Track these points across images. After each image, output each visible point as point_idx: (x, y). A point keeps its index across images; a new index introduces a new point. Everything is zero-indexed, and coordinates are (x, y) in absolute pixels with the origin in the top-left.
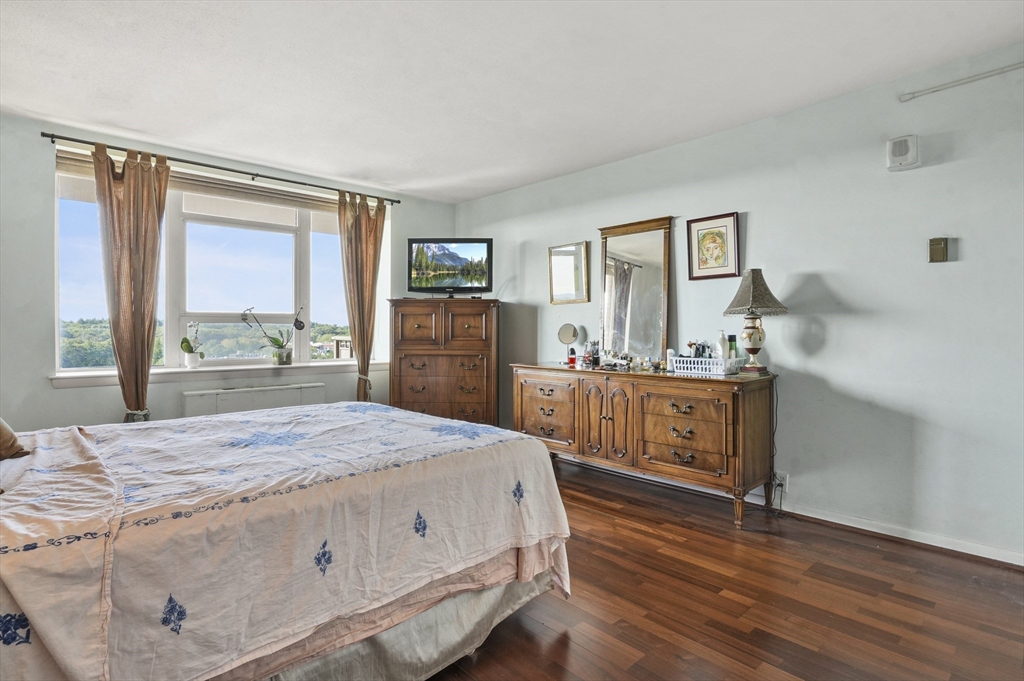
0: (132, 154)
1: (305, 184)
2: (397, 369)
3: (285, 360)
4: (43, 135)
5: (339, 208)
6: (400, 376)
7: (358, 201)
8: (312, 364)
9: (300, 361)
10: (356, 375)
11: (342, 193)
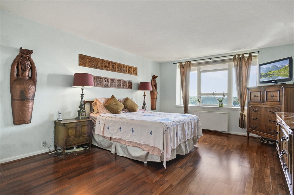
0: (185, 62)
1: (222, 57)
2: (249, 111)
3: (221, 105)
4: (174, 63)
5: (234, 60)
6: (250, 113)
7: (241, 56)
8: (233, 107)
9: (229, 106)
10: (240, 112)
11: (235, 56)
